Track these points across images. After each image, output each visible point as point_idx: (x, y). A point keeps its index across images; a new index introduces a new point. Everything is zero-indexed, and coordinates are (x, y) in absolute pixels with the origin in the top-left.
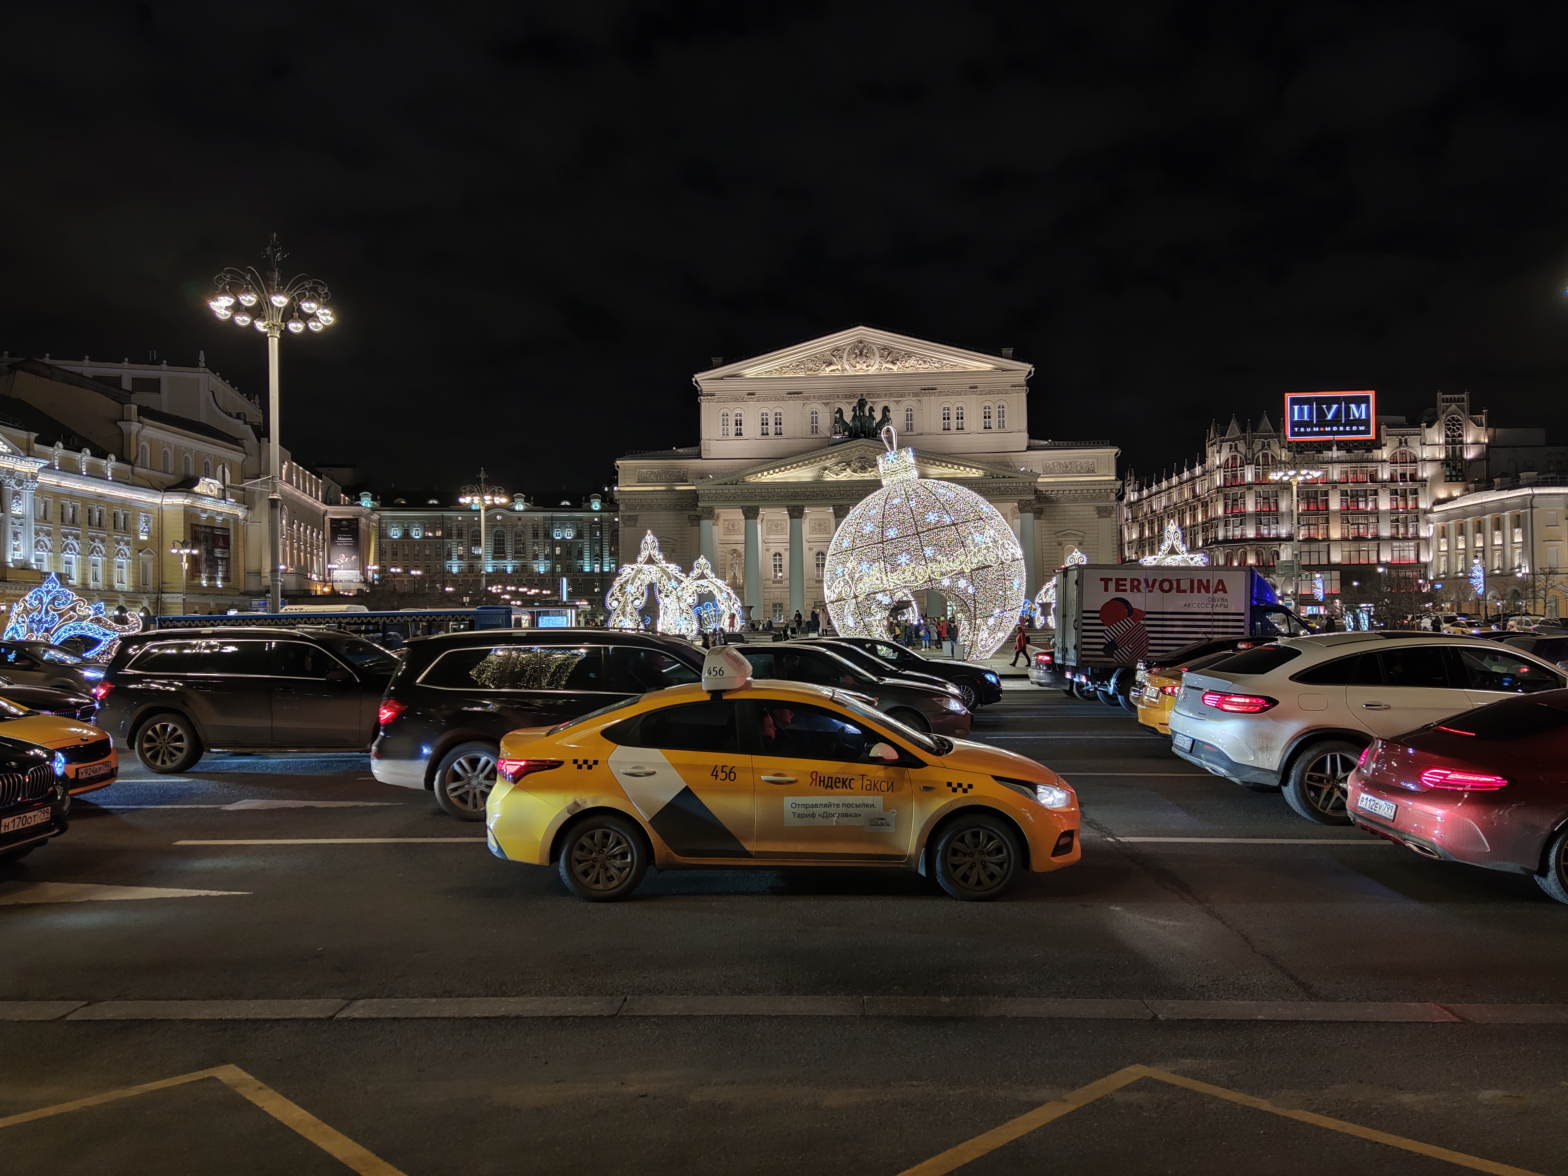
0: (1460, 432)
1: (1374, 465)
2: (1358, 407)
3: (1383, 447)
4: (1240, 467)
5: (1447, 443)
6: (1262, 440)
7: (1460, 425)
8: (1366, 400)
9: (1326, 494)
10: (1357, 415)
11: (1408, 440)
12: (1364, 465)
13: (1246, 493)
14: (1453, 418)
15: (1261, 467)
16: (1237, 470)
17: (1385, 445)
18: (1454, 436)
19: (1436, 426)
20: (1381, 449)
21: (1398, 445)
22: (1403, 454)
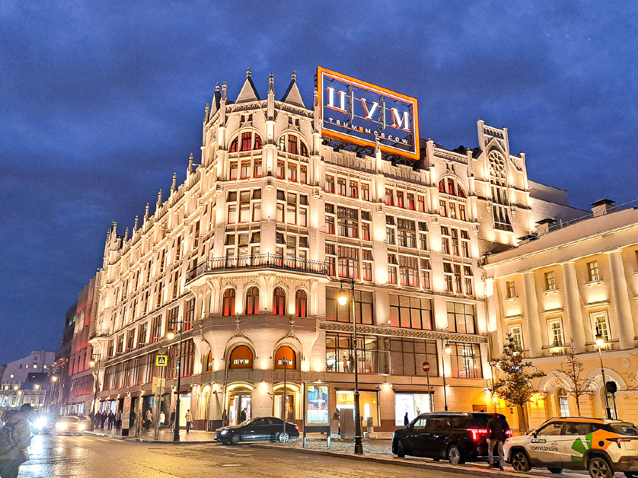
0: (503, 172)
1: (422, 188)
2: (402, 116)
3: (431, 169)
5: (492, 182)
6: (290, 114)
7: (501, 163)
8: (409, 107)
9: (367, 216)
10: (400, 123)
11: (456, 167)
14: (495, 154)
17: (433, 166)
18: (497, 176)
20: (428, 170)
21: (445, 170)
22: (451, 182)
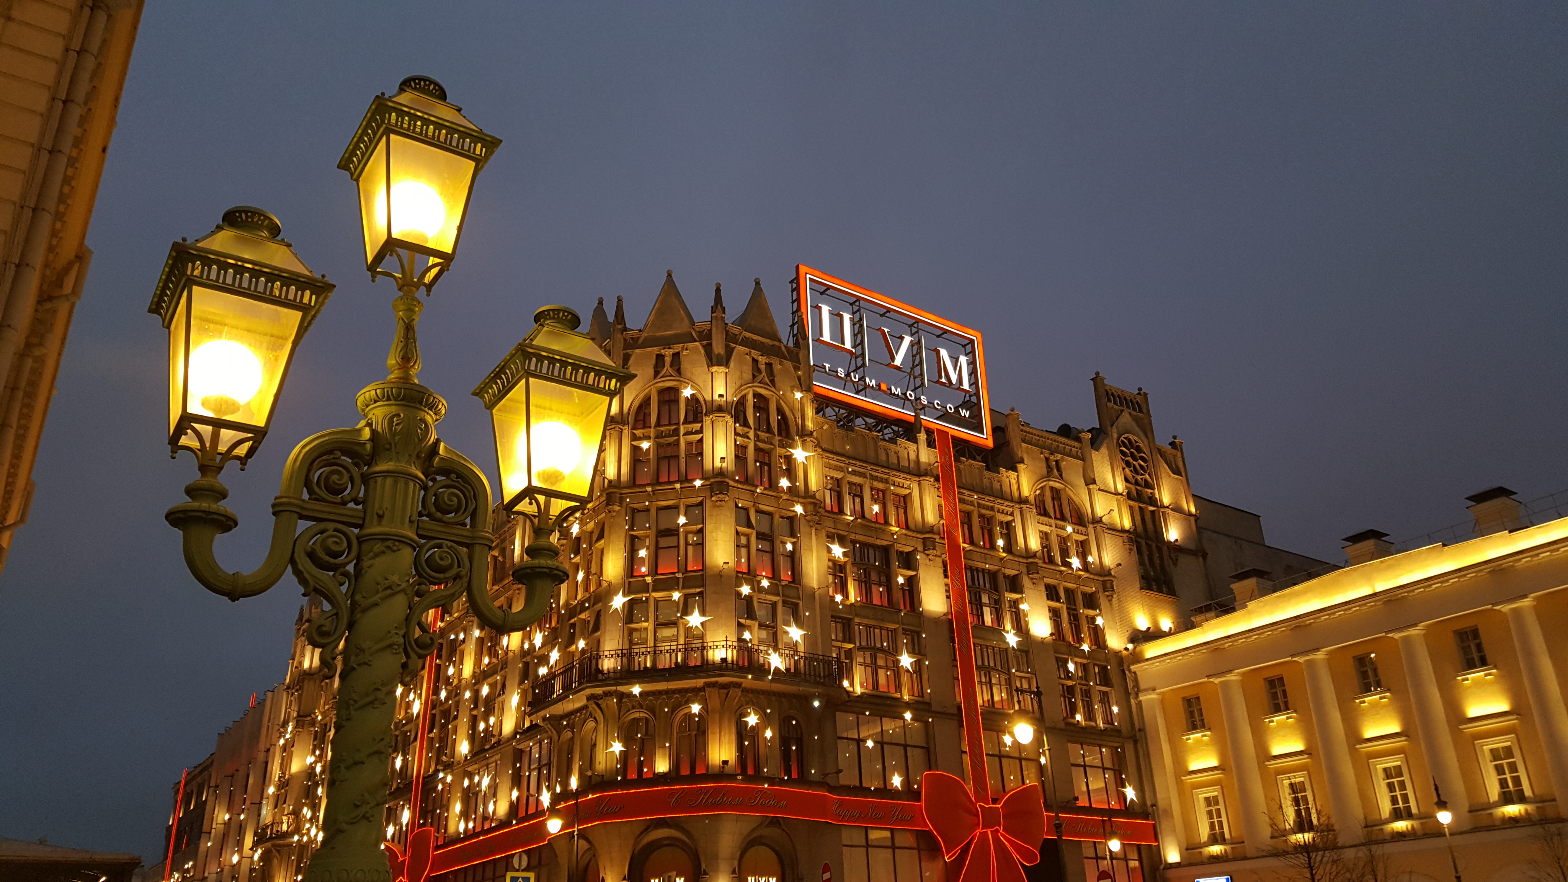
0: (1148, 476)
1: (1006, 506)
2: (955, 361)
3: (1021, 467)
4: (686, 422)
5: (1129, 496)
6: (755, 353)
7: (1142, 459)
9: (908, 561)
10: (954, 378)
11: (1063, 464)
12: (987, 501)
13: (708, 504)
14: (1129, 440)
15: (751, 434)
16: (676, 432)
17: (1022, 462)
18: (1137, 483)
19: (1104, 450)
20: (1015, 469)
21: (1045, 471)
22: (1056, 494)
